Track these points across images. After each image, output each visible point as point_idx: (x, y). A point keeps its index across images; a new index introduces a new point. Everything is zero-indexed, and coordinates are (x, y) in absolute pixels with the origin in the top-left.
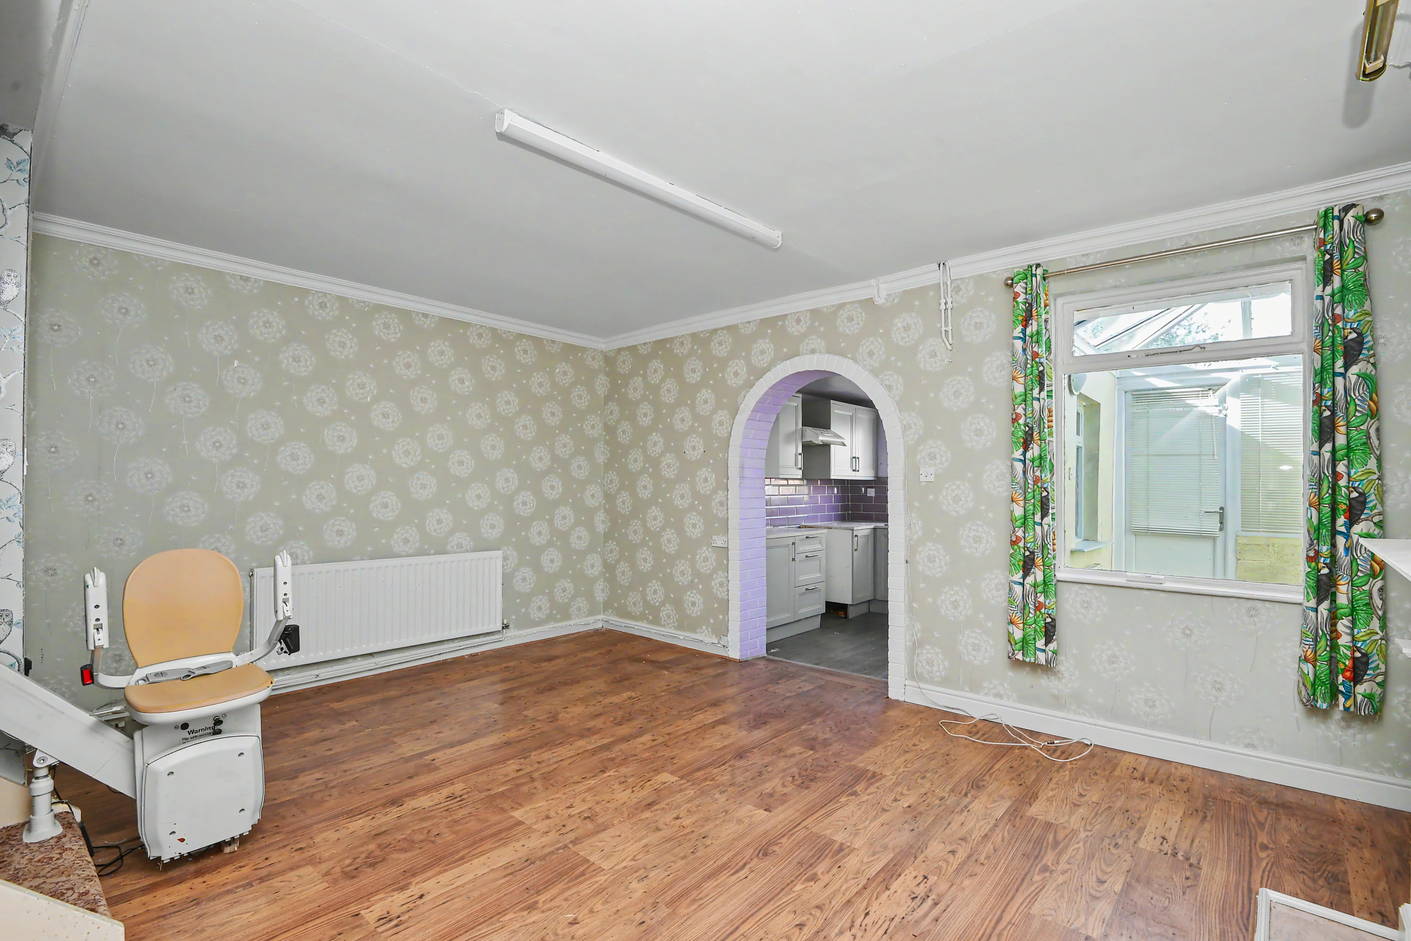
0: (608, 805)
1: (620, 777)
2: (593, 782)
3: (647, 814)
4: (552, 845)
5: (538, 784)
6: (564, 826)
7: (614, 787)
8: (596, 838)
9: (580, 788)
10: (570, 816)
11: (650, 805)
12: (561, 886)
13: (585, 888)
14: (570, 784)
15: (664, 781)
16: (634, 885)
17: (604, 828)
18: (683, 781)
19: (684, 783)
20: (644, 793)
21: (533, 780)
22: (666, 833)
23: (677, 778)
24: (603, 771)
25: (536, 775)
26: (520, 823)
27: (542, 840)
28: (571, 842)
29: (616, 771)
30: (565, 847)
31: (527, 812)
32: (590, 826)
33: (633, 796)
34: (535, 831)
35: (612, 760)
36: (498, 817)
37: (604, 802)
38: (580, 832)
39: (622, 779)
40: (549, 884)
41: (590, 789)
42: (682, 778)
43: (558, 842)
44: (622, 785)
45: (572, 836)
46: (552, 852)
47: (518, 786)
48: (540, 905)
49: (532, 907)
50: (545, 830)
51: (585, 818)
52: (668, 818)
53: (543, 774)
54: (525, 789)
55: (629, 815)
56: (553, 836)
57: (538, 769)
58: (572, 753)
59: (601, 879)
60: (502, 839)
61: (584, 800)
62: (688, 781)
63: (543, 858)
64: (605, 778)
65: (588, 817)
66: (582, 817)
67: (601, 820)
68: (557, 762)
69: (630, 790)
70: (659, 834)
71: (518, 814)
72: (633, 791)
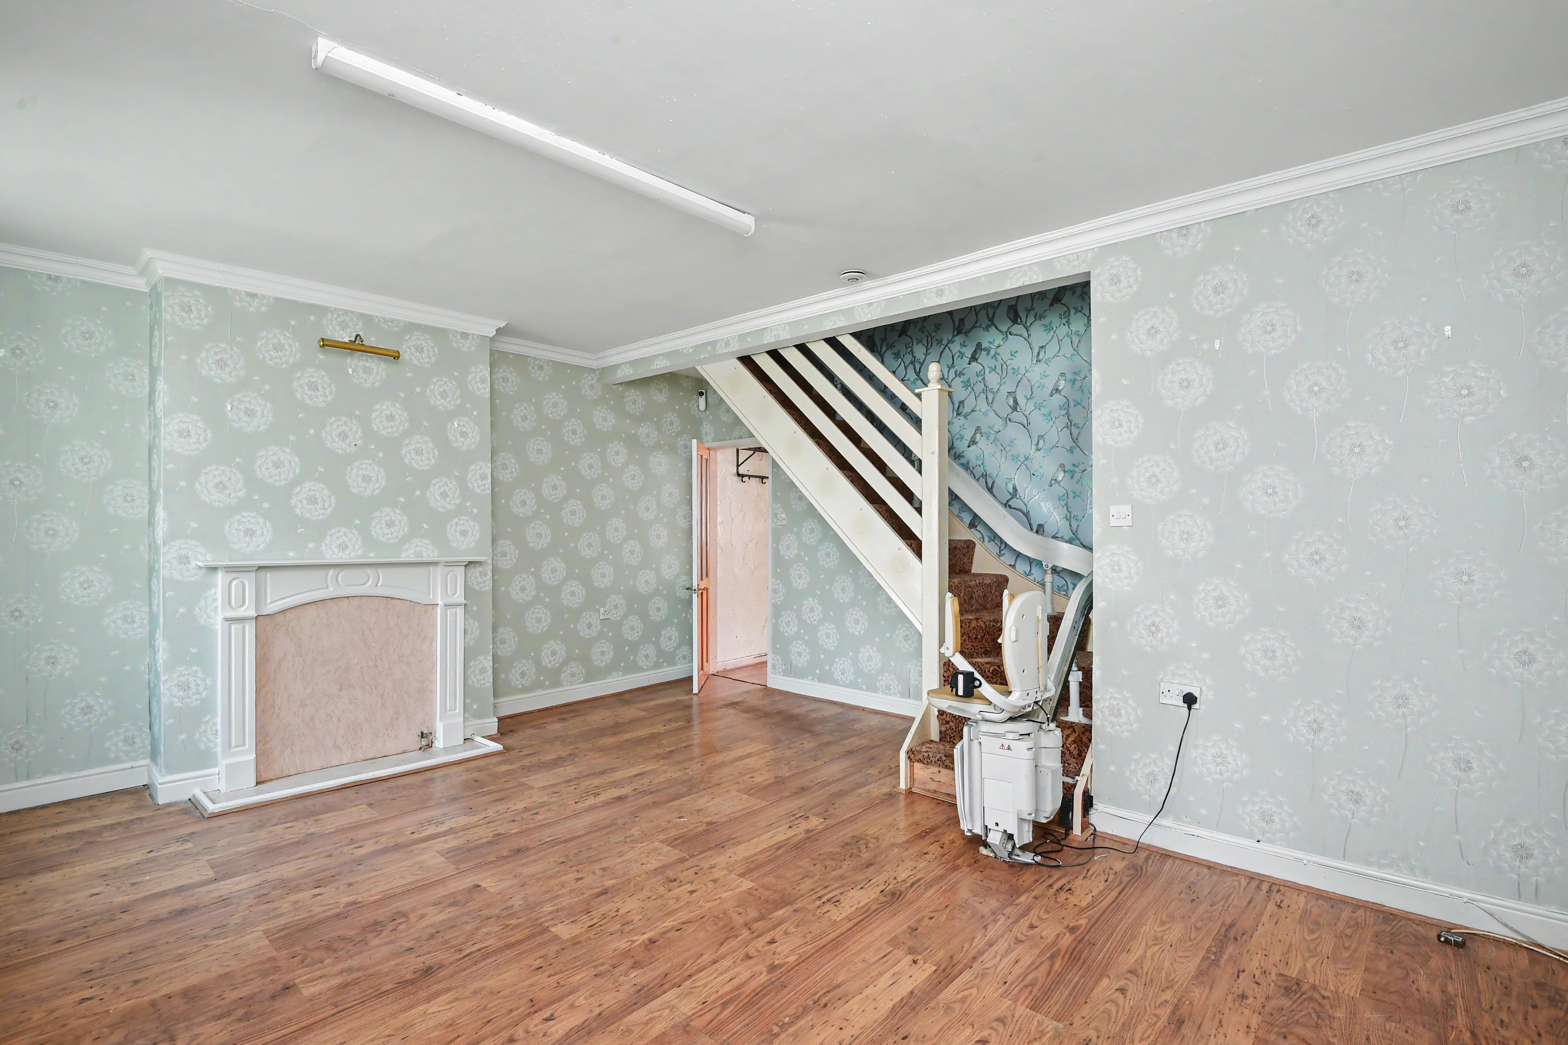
0: (650, 894)
1: (629, 932)
2: (666, 924)
3: (610, 883)
4: (704, 858)
5: (739, 921)
6: (696, 873)
7: (640, 917)
8: (665, 862)
9: (684, 915)
10: (691, 882)
11: (605, 892)
12: (692, 833)
13: (674, 833)
14: (697, 921)
15: (574, 925)
16: (636, 834)
17: (656, 871)
18: (546, 925)
19: (546, 921)
20: (604, 909)
21: (746, 925)
22: (596, 867)
23: (553, 929)
24: (652, 941)
25: (745, 933)
26: (742, 875)
27: (715, 861)
28: (687, 860)
29: (634, 941)
30: (693, 856)
31: (737, 887)
32: (670, 873)
33: (619, 905)
34: (723, 869)
35: (636, 965)
36: (766, 880)
37: (654, 898)
38: (681, 867)
39: (628, 928)
40: (701, 834)
41: (670, 914)
42: (547, 929)
43: (700, 860)
44: (629, 919)
45: (687, 864)
46: (702, 852)
47: (761, 918)
48: (705, 825)
49: (710, 823)
50: (714, 870)
51: (675, 880)
52: (589, 880)
53: (736, 936)
54: (753, 913)
55: (629, 883)
56: (706, 865)
57: (746, 944)
58: (702, 978)
59: (662, 837)
60: (753, 862)
61: (678, 899)
62: (541, 924)
63: (710, 849)
64: (651, 930)
65: (671, 881)
66: (678, 881)
67: (660, 877)
68: (722, 957)
69: (621, 912)
70: (604, 865)
71: (747, 884)
72: (618, 911)
